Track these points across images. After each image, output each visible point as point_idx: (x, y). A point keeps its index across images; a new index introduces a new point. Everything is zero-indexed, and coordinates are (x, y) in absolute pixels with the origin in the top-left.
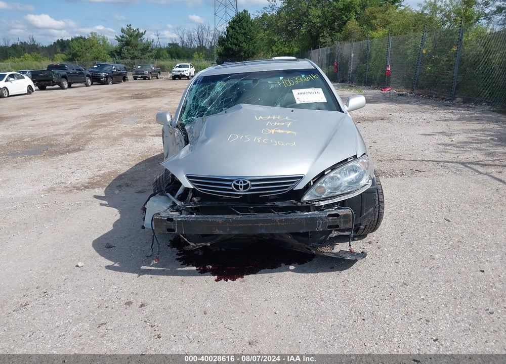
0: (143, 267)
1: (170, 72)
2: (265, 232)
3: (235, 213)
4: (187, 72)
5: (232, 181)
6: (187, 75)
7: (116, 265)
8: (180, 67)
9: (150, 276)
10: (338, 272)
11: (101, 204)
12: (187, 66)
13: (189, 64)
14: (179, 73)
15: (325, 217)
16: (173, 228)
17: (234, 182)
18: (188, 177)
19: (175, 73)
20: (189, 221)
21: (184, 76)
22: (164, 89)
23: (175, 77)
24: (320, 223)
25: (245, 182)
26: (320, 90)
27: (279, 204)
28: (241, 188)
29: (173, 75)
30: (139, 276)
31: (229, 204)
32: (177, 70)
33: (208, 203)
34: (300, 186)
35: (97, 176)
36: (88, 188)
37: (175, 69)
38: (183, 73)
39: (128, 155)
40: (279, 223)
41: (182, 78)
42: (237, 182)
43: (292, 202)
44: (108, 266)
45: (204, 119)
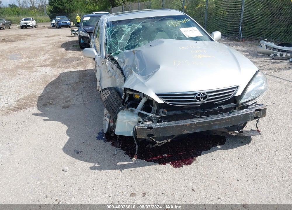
0: (119, 164)
1: (19, 24)
2: (218, 128)
3: (195, 117)
4: (31, 23)
5: (195, 94)
6: (31, 25)
7: (97, 165)
8: (25, 20)
9: (129, 169)
10: (247, 145)
11: (45, 120)
12: (30, 20)
13: (31, 18)
14: (25, 24)
15: (253, 112)
16: (152, 134)
17: (197, 95)
18: (158, 95)
19: (22, 24)
20: (165, 127)
21: (29, 26)
22: (21, 35)
23: (23, 27)
24: (250, 116)
25: (204, 94)
26: (195, 28)
27: (224, 107)
28: (202, 99)
29: (21, 26)
30: (121, 171)
31: (189, 111)
32: (23, 23)
33: (174, 113)
34: (238, 93)
35: (20, 99)
36: (21, 109)
37: (22, 22)
38: (28, 24)
39: (33, 82)
40: (227, 121)
41: (27, 28)
42: (198, 95)
43: (232, 105)
44: (91, 168)
45: (135, 51)
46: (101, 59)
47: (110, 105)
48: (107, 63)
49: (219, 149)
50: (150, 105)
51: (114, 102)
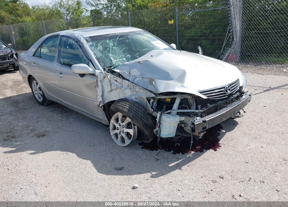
7: (154, 173)
9: (186, 166)
16: (206, 126)
25: (229, 87)
28: (228, 91)
30: (181, 170)
31: (220, 102)
42: (226, 88)
43: (238, 93)
44: (152, 177)
45: (140, 62)
46: (102, 73)
47: (136, 114)
48: (109, 77)
49: (226, 133)
50: (184, 105)
51: (138, 111)
